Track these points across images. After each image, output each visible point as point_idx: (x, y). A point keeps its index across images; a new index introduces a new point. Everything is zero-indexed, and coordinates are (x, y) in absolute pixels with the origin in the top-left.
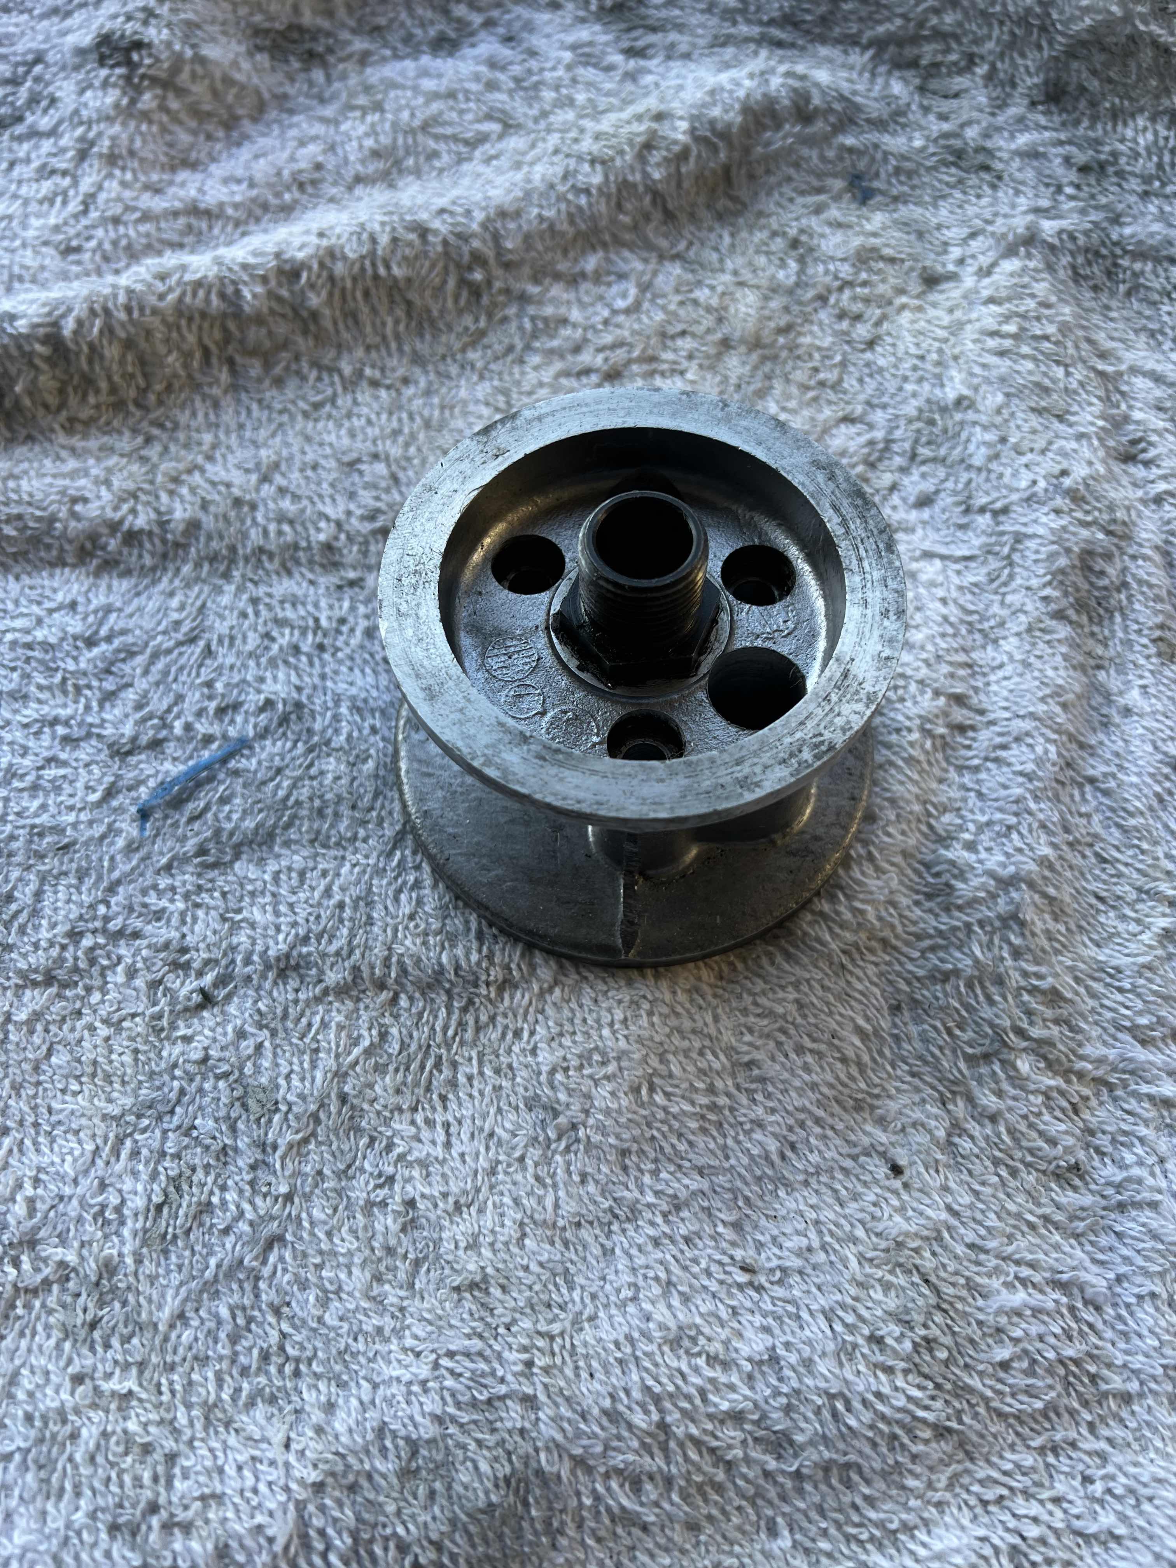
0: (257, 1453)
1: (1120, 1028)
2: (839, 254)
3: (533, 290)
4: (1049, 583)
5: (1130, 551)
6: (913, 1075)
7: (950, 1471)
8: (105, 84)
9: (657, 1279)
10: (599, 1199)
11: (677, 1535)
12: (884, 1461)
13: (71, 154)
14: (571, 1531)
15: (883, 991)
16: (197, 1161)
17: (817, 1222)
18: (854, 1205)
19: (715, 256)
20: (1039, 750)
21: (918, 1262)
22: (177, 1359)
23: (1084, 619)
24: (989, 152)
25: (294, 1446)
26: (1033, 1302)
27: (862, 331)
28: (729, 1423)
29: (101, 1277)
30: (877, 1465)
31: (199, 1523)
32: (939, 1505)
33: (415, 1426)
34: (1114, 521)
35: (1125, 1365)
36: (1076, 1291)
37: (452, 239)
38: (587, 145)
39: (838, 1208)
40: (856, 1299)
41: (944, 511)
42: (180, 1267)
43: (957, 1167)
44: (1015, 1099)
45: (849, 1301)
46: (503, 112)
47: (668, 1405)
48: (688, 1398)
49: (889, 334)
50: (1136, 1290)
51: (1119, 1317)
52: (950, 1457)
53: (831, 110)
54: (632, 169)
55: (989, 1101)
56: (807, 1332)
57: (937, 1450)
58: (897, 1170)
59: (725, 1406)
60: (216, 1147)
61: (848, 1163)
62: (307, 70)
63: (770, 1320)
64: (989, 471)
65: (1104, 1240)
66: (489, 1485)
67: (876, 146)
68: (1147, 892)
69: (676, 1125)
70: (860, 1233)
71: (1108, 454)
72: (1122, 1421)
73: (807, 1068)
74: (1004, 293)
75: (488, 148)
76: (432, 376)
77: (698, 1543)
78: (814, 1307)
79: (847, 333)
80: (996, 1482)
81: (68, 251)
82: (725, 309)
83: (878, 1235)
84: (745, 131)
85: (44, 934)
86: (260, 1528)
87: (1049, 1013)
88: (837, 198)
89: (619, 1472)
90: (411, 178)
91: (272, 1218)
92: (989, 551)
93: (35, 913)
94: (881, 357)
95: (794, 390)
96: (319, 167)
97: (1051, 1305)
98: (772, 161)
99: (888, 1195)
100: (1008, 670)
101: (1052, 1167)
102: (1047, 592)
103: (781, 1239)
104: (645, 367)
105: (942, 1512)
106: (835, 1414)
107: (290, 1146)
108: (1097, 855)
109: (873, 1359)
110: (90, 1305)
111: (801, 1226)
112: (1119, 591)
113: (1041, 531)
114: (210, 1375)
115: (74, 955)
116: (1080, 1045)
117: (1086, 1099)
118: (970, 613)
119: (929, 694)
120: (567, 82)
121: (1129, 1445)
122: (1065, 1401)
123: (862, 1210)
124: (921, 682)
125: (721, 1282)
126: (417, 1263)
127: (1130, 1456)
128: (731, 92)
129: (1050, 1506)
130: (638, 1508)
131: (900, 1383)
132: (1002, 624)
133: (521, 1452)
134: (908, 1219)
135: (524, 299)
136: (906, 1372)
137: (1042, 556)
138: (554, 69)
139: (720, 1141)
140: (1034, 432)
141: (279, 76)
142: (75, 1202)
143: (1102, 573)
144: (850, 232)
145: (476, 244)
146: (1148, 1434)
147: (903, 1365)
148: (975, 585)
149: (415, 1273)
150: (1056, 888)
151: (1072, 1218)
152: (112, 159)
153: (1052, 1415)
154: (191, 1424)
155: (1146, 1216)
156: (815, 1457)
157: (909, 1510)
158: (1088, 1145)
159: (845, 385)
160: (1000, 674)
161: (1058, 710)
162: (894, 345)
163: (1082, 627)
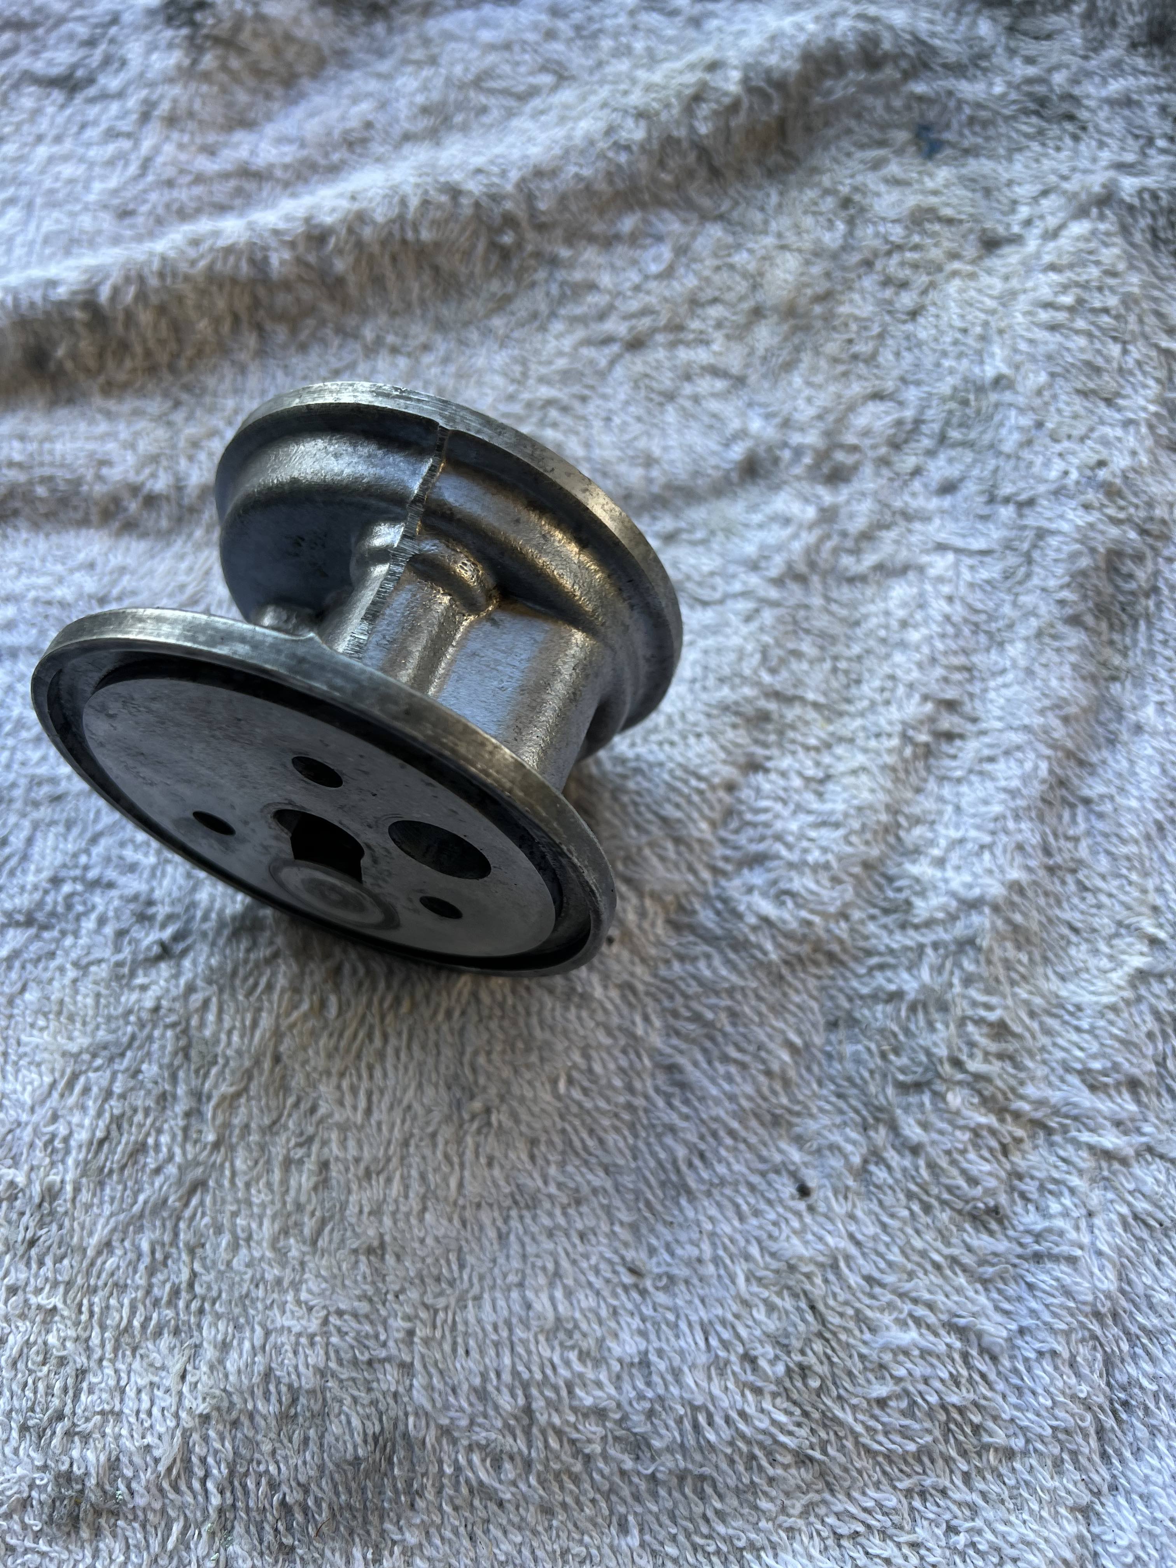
0: (156, 1379)
1: (1068, 1069)
2: (892, 214)
3: (565, 253)
4: (1068, 585)
5: (1166, 553)
6: (840, 1096)
7: (805, 1499)
8: (170, 46)
9: (544, 1269)
10: (502, 1183)
11: (531, 1516)
12: (739, 1479)
13: (135, 117)
14: (430, 1494)
15: (822, 1006)
16: (139, 1103)
17: (712, 1235)
18: (754, 1221)
19: (758, 217)
20: (1028, 766)
21: (808, 1287)
22: (100, 1283)
23: (1104, 626)
24: (1075, 100)
25: (189, 1377)
26: (923, 1343)
27: (907, 300)
28: (593, 1418)
29: (42, 1201)
30: (732, 1482)
31: (97, 1435)
32: (790, 1530)
33: (299, 1376)
34: (1151, 519)
35: (1012, 1420)
36: (973, 1337)
37: (484, 202)
38: (636, 98)
39: (736, 1223)
40: (737, 1316)
41: (966, 499)
42: (112, 1200)
43: (869, 1195)
44: (941, 1132)
45: (730, 1317)
46: (559, 63)
47: (534, 1392)
48: (556, 1389)
49: (934, 304)
50: (1037, 1345)
51: (1016, 1371)
52: (808, 1485)
53: (904, 55)
54: (678, 123)
55: (913, 1132)
56: (682, 1343)
57: (797, 1476)
58: (804, 1191)
59: (588, 1401)
60: (156, 1092)
61: (755, 1179)
62: (369, 23)
63: (649, 1325)
64: (1018, 458)
65: (1012, 1290)
66: (359, 1439)
67: (950, 93)
68: (1128, 927)
69: (589, 1120)
70: (754, 1250)
71: (1157, 442)
72: (1000, 1476)
73: (729, 1079)
74: (1065, 260)
75: (536, 103)
76: (452, 345)
77: (550, 1527)
78: (694, 1318)
79: (890, 302)
80: (854, 1517)
81: (124, 214)
82: (761, 274)
83: (773, 1255)
84: (804, 80)
85: (31, 879)
86: (148, 1448)
87: (993, 1047)
88: (900, 152)
89: (482, 1448)
90: (459, 136)
91: (198, 1164)
92: (1008, 546)
93: (25, 857)
94: (923, 330)
95: (823, 363)
96: (369, 125)
97: (943, 1348)
98: (832, 111)
99: (789, 1216)
100: (1010, 677)
101: (968, 1207)
102: (1065, 594)
103: (674, 1246)
104: (671, 337)
105: (791, 1538)
106: (696, 1426)
107: (223, 1098)
108: (1079, 883)
109: (743, 1377)
110: (32, 1224)
111: (695, 1236)
112: (1147, 595)
113: (1065, 527)
114: (126, 1302)
115: (55, 899)
116: (1022, 1083)
117: (1018, 1141)
118: (977, 611)
119: (917, 697)
120: (626, 30)
121: (1002, 1502)
122: (942, 1447)
123: (761, 1227)
124: (911, 686)
125: (608, 1281)
126: (323, 1222)
127: (1002, 1513)
128: (793, 37)
129: (906, 1550)
130: (497, 1485)
131: (767, 1405)
132: (1011, 626)
133: (392, 1413)
134: (806, 1243)
135: (554, 262)
136: (774, 1395)
137: (1062, 556)
138: (615, 15)
139: (631, 1141)
140: (1076, 416)
141: (340, 31)
142: (29, 1129)
143: (1130, 576)
144: (908, 191)
145: (509, 205)
146: (1026, 1495)
147: (773, 1387)
148: (988, 582)
149: (319, 1232)
150: (1025, 915)
151: (982, 1262)
152: (171, 121)
153: (926, 1460)
154: (103, 1345)
155: (1062, 1271)
156: (670, 1464)
157: (758, 1531)
158: (1012, 1189)
159: (881, 359)
160: (1000, 680)
161: (1055, 723)
162: (937, 316)
163: (1099, 634)
